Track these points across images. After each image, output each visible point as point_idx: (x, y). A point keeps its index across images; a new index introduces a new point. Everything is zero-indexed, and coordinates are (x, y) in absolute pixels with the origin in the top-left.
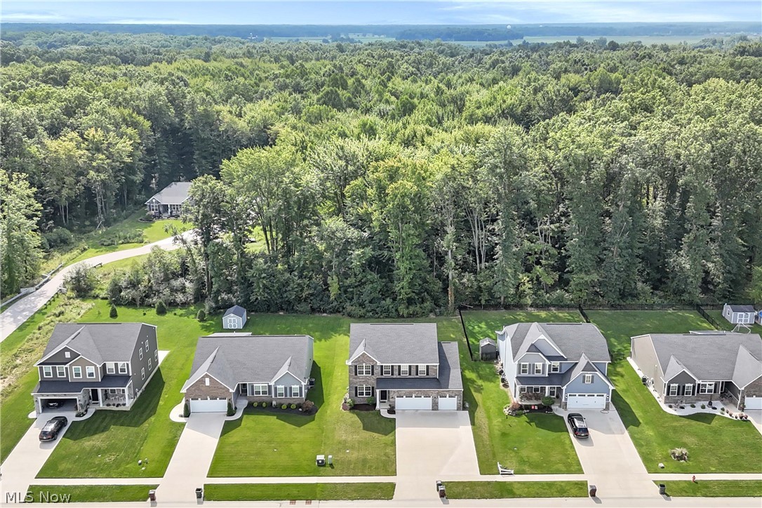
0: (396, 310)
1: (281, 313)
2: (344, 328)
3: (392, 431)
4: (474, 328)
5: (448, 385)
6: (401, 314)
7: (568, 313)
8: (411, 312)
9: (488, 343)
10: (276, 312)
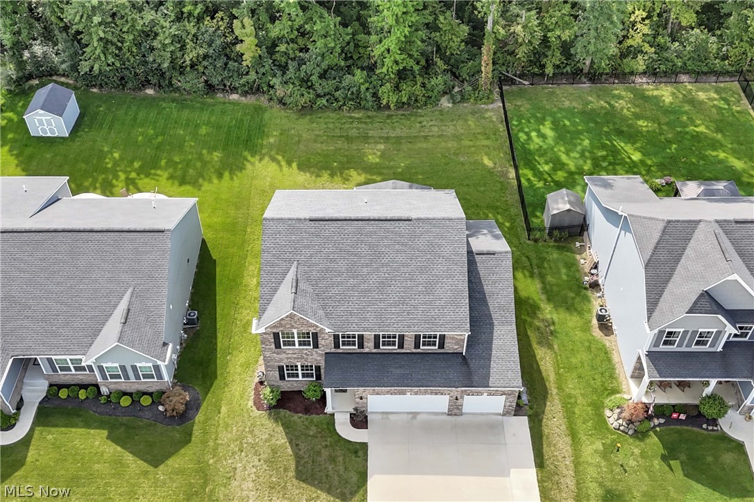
0: (375, 95)
1: (150, 92)
2: (272, 140)
3: (359, 487)
4: (530, 138)
5: (487, 376)
6: (384, 102)
7: (717, 92)
8: (405, 100)
9: (568, 207)
10: (140, 89)
